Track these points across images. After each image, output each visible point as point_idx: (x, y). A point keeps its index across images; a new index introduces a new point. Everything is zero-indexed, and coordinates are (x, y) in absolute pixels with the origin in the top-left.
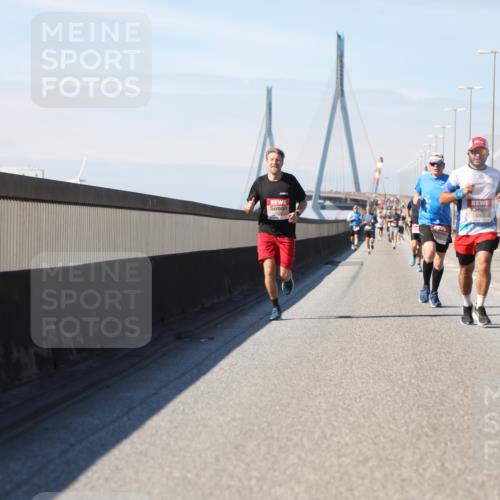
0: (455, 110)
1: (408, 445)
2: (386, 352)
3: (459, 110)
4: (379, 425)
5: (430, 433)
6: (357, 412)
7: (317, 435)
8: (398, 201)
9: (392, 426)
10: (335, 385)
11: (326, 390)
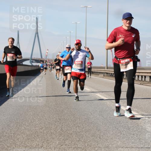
0: (66, 37)
1: (53, 124)
4: (46, 119)
5: (59, 121)
6: (40, 115)
8: (52, 61)
9: (49, 119)
10: (35, 109)
11: (32, 110)
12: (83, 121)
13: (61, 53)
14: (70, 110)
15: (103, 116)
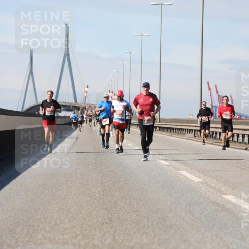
0: (123, 63)
1: (97, 228)
2: (88, 182)
3: (125, 63)
4: (83, 218)
5: (108, 222)
6: (73, 212)
7: (52, 224)
9: (89, 219)
10: (62, 199)
11: (58, 201)
12: (155, 222)
14: (131, 202)
15: (193, 214)
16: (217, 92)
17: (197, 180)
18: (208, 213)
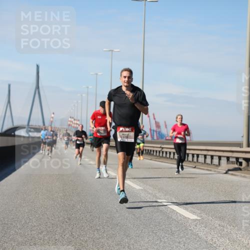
2: (52, 189)
3: (83, 95)
4: (48, 218)
5: (68, 221)
6: (39, 213)
9: (53, 218)
11: (28, 204)
12: (105, 221)
13: (73, 118)
14: (86, 205)
15: (134, 215)
16: (155, 119)
17: (138, 187)
18: (146, 214)
